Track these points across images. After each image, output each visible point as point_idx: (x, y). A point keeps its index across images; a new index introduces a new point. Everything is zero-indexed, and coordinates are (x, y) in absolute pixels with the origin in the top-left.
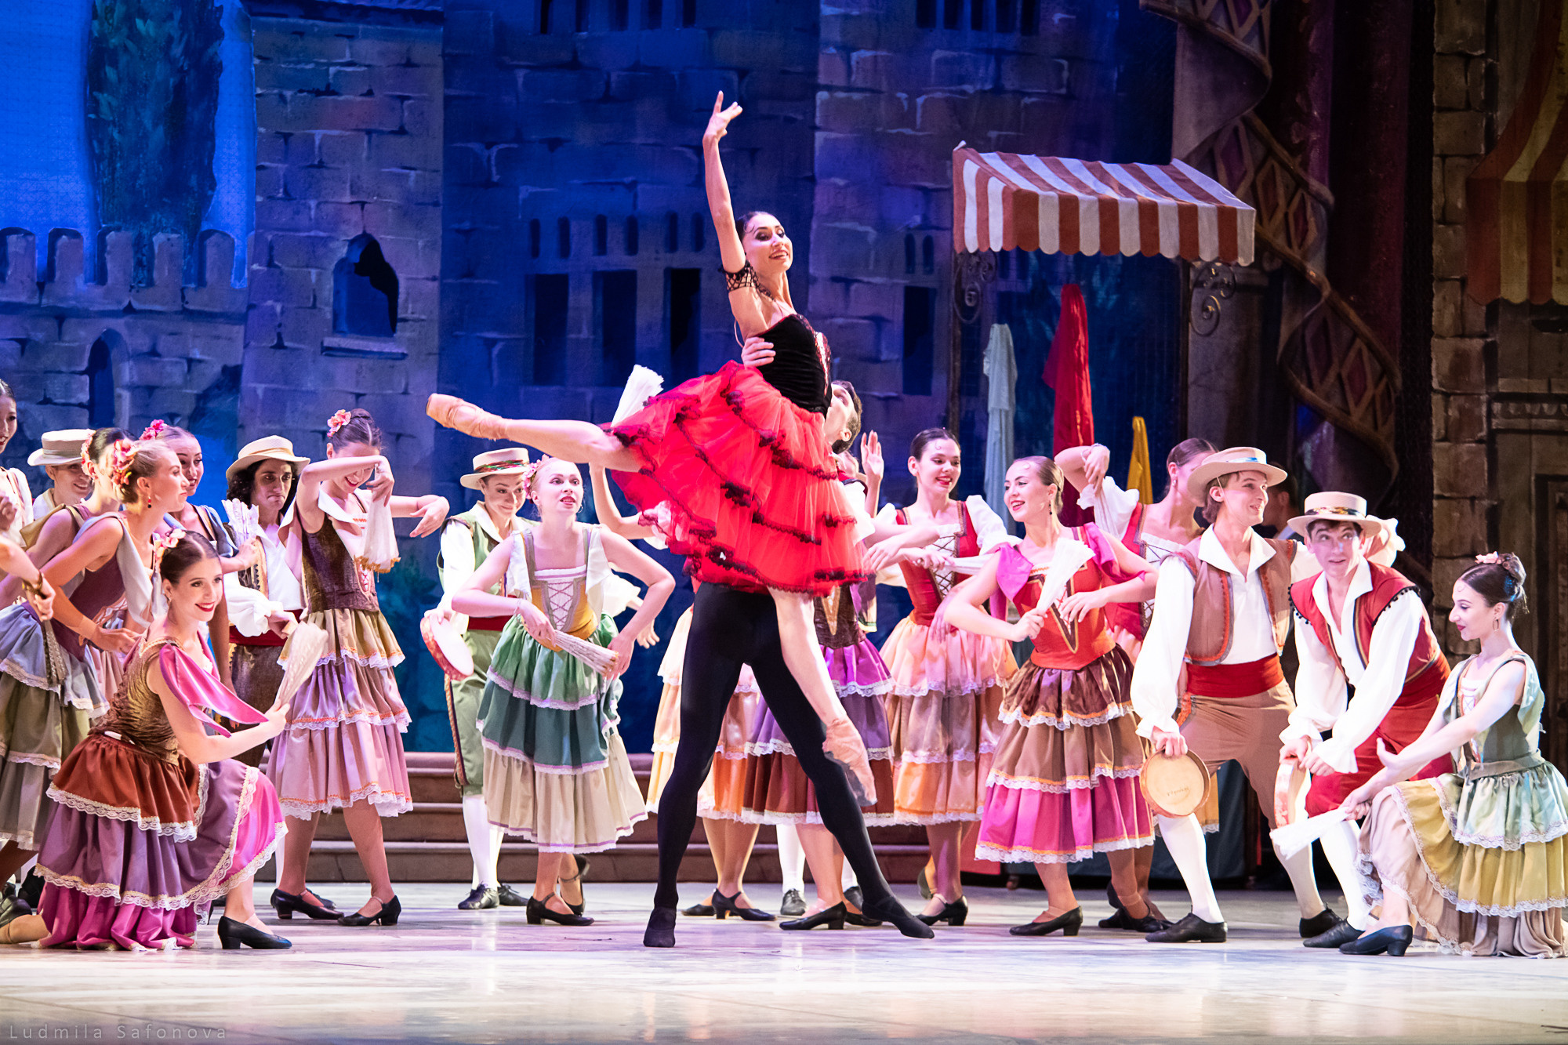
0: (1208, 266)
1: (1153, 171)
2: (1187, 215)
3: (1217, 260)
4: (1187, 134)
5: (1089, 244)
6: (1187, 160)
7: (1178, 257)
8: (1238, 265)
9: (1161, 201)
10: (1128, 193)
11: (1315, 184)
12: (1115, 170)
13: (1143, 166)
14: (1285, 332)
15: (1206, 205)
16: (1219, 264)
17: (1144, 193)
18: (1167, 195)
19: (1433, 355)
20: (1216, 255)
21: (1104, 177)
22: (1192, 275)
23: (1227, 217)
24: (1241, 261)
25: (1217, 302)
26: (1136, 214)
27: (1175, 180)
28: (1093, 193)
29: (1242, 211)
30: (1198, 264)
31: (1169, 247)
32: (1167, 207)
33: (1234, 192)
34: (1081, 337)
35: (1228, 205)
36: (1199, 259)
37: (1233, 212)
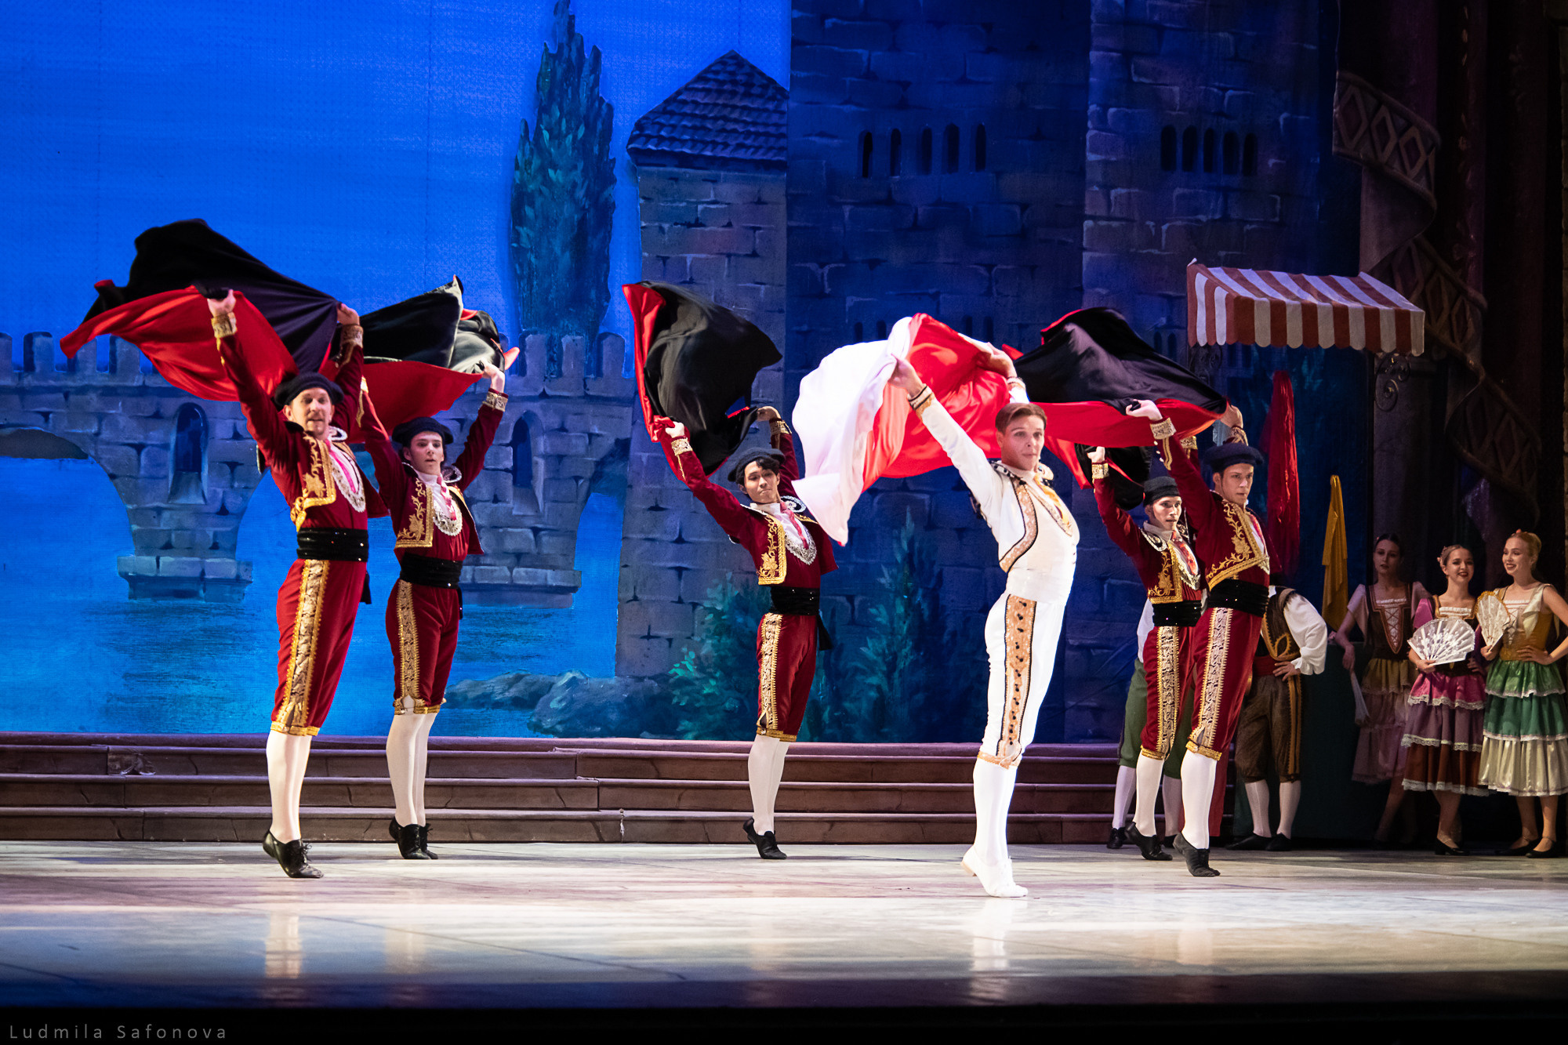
0: (1388, 356)
1: (1344, 281)
2: (1371, 316)
3: (1395, 351)
4: (1371, 254)
5: (1295, 338)
6: (1371, 273)
7: (1365, 349)
8: (1411, 355)
9: (1350, 305)
10: (1325, 299)
11: (1472, 292)
12: (1315, 281)
13: (1337, 278)
14: (1450, 408)
15: (1386, 308)
16: (1396, 355)
17: (1337, 299)
18: (1356, 300)
19: (1565, 427)
20: (1394, 348)
21: (1306, 286)
22: (1376, 363)
23: (1402, 317)
24: (1414, 352)
25: (1395, 386)
26: (1331, 314)
27: (1362, 288)
28: (1297, 299)
29: (1414, 313)
30: (1380, 355)
31: (1357, 341)
32: (1355, 310)
33: (1408, 298)
34: (1289, 413)
35: (1404, 308)
36: (1381, 351)
37: (1407, 314)
